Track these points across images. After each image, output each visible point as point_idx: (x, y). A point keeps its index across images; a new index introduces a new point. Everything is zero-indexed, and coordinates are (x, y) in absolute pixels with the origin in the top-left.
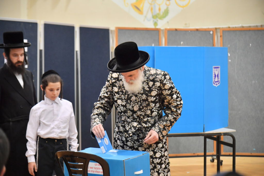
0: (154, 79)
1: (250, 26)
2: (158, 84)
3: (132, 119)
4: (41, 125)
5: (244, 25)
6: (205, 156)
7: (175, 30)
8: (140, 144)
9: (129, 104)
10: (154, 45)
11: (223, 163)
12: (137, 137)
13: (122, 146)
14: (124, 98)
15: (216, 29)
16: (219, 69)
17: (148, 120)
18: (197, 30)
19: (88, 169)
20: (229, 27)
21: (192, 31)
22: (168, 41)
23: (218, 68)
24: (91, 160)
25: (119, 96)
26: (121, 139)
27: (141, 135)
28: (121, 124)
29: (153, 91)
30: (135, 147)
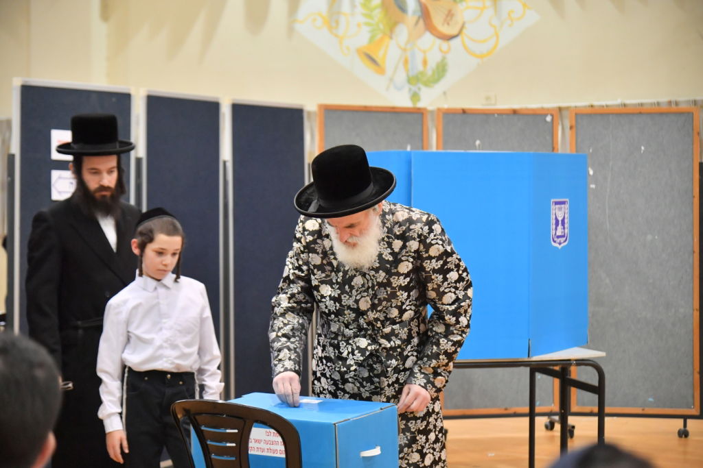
0: (404, 232)
1: (642, 105)
2: (414, 245)
3: (355, 330)
4: (132, 340)
5: (628, 102)
6: (532, 415)
7: (461, 111)
8: (376, 388)
9: (347, 293)
10: (412, 148)
11: (576, 432)
12: (369, 371)
13: (333, 391)
14: (337, 280)
15: (560, 109)
16: (567, 206)
17: (393, 330)
18: (515, 112)
19: (250, 445)
20: (592, 106)
21: (502, 114)
22: (445, 140)
23: (564, 203)
24: (257, 421)
25: (324, 275)
26: (330, 376)
27: (378, 367)
28: (329, 340)
29: (403, 261)
30: (363, 394)
